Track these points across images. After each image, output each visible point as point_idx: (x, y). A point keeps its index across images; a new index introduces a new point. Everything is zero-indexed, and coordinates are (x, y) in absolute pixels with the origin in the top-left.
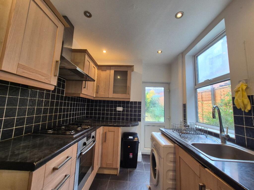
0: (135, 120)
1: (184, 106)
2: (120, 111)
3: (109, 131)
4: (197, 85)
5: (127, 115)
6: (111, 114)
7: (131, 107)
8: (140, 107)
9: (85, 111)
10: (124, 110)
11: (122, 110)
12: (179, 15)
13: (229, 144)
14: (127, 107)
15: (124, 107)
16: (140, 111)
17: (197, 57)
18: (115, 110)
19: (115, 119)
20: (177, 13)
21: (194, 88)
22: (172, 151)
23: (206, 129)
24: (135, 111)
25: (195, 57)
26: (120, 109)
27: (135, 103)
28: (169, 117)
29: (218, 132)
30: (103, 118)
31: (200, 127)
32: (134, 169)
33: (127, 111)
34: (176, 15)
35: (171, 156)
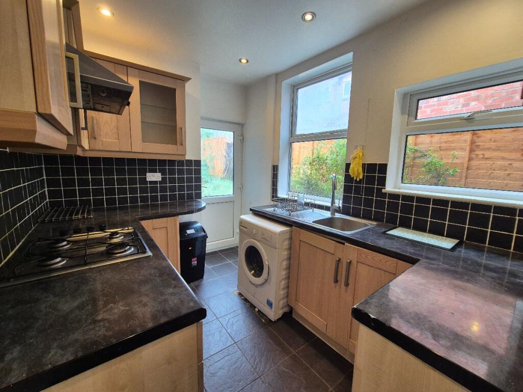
0: (190, 197)
1: (275, 169)
2: (156, 182)
3: (153, 229)
4: (294, 137)
5: (173, 189)
6: (133, 191)
7: (181, 172)
8: (198, 172)
9: (46, 189)
10: (164, 180)
11: (160, 180)
12: (308, 17)
13: (337, 215)
14: (172, 172)
15: (163, 172)
16: (199, 180)
17: (297, 89)
18: (144, 181)
19: (144, 199)
20: (305, 13)
21: (289, 140)
22: (288, 236)
23: (313, 202)
24: (189, 180)
25: (295, 88)
26: (154, 177)
27: (189, 162)
28: (241, 187)
29: (329, 204)
30: (111, 202)
31: (308, 201)
32: (201, 281)
33: (172, 180)
34: (303, 15)
35: (287, 243)
